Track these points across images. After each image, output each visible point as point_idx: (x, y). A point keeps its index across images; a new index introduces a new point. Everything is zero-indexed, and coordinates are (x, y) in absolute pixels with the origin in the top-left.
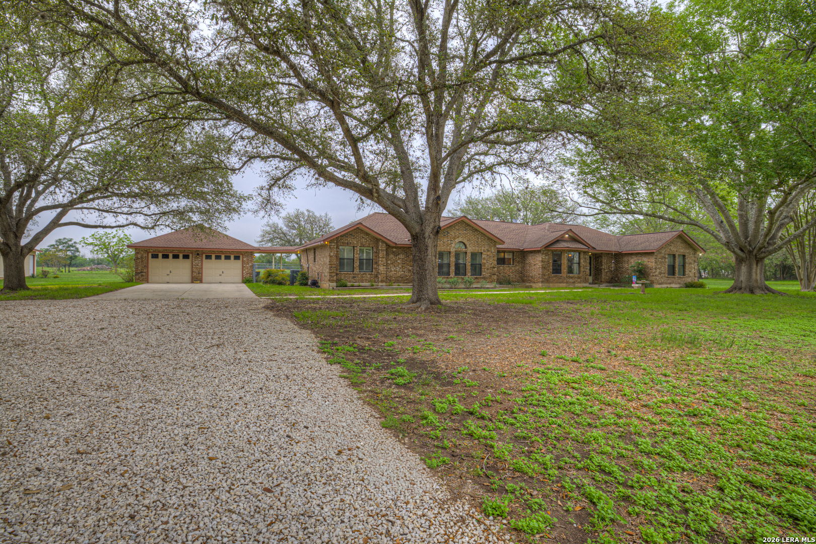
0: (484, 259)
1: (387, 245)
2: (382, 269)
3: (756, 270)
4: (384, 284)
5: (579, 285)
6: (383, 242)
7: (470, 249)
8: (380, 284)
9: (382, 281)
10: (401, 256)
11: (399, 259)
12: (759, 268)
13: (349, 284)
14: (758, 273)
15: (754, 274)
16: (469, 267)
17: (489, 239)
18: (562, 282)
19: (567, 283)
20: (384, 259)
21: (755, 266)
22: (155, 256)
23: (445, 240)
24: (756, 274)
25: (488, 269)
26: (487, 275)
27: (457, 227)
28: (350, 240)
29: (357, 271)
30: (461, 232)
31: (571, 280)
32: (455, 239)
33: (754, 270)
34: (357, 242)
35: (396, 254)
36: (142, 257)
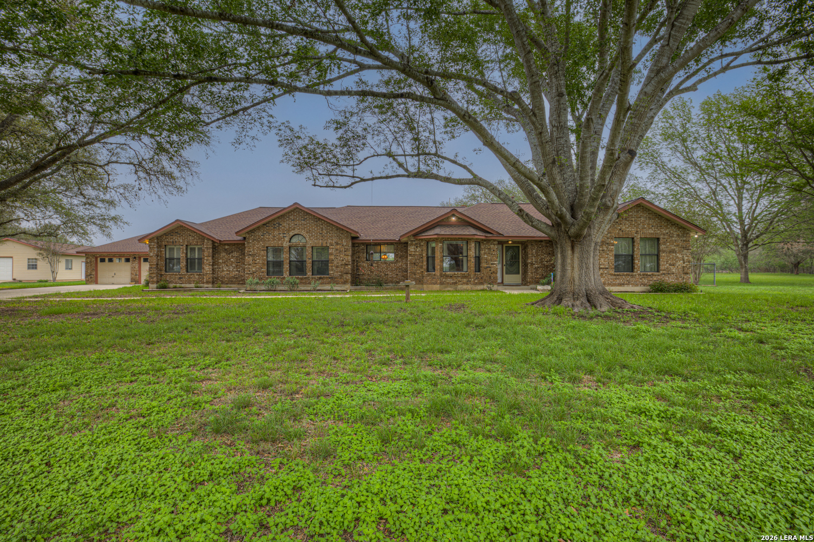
0: (332, 254)
1: (213, 242)
2: (207, 268)
3: (572, 260)
4: (210, 285)
5: (465, 287)
6: (208, 239)
7: (310, 243)
8: (206, 285)
9: (207, 282)
10: (235, 254)
11: (233, 257)
12: (576, 255)
13: (171, 285)
14: (576, 265)
15: (569, 268)
16: (309, 265)
17: (338, 229)
18: (436, 283)
19: (442, 283)
20: (210, 258)
21: (570, 252)
22: (103, 260)
23: (276, 233)
24: (573, 268)
25: (337, 267)
26: (337, 274)
27: (292, 217)
28: (175, 238)
29: (183, 272)
30: (297, 223)
31: (449, 280)
32: (289, 231)
33: (569, 261)
34: (184, 240)
35: (228, 252)
36: (91, 262)
